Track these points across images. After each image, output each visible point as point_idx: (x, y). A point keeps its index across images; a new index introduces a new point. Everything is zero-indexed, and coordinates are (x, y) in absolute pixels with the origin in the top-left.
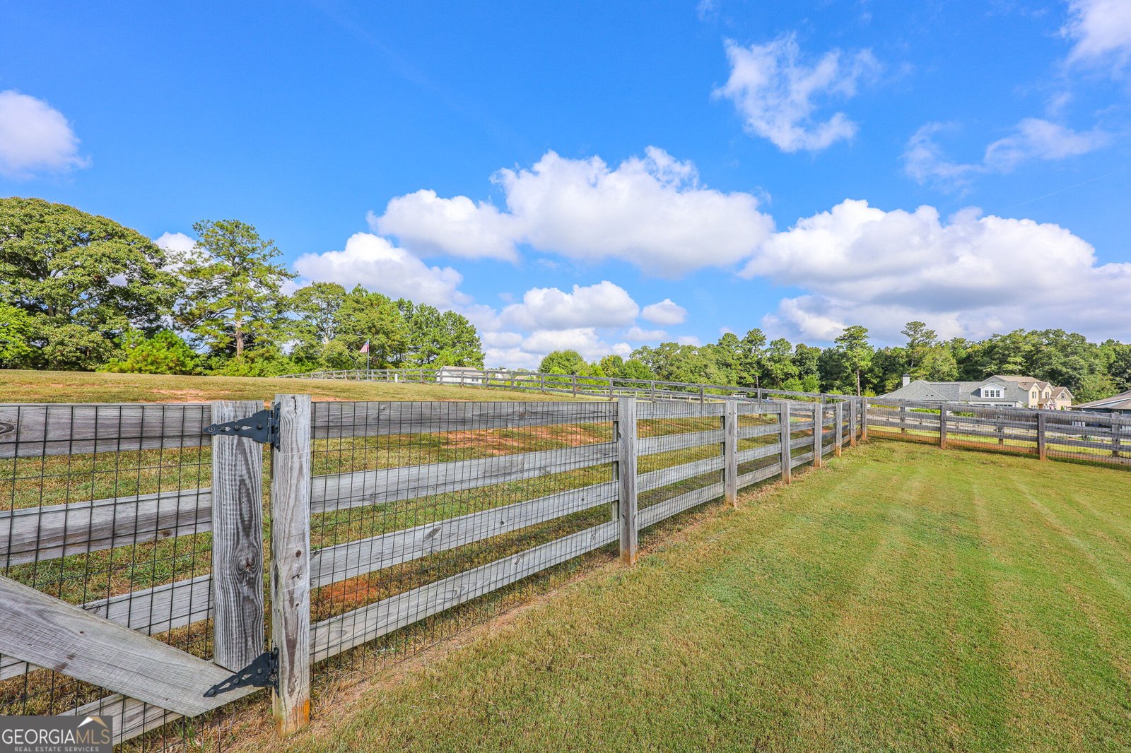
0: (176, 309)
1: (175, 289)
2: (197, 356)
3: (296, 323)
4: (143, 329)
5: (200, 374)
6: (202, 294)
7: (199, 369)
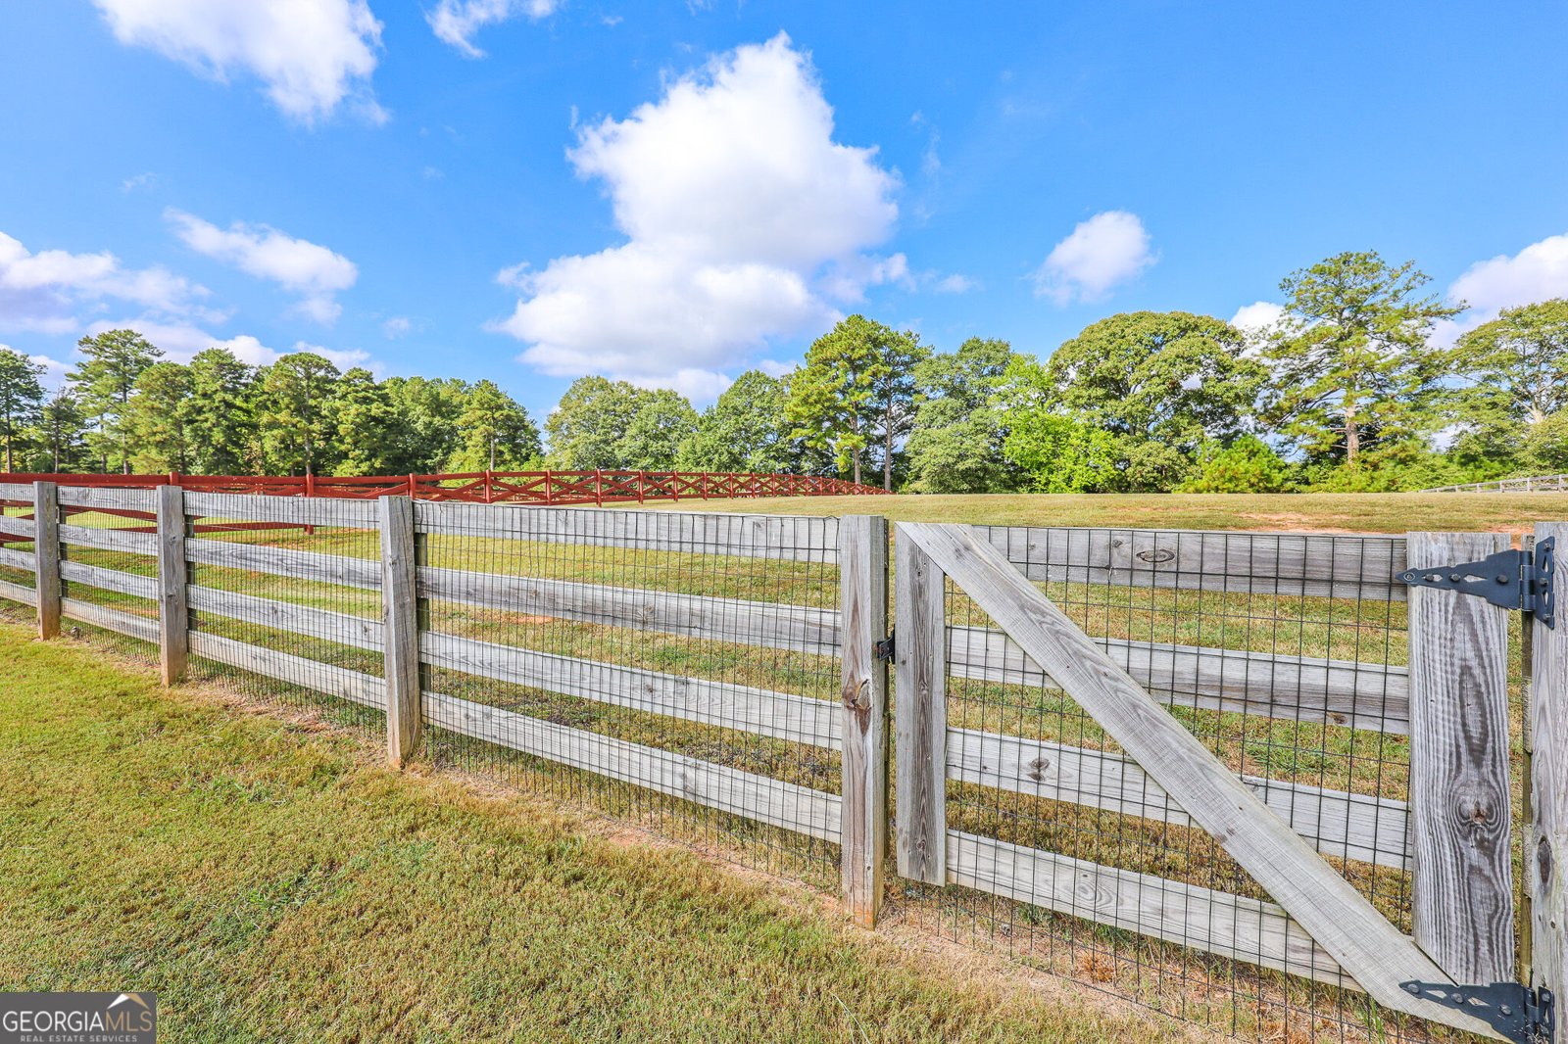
0: (1258, 405)
1: (1257, 379)
2: (1286, 466)
3: (1463, 394)
4: (1219, 437)
5: (1291, 491)
6: (1293, 378)
7: (1289, 485)
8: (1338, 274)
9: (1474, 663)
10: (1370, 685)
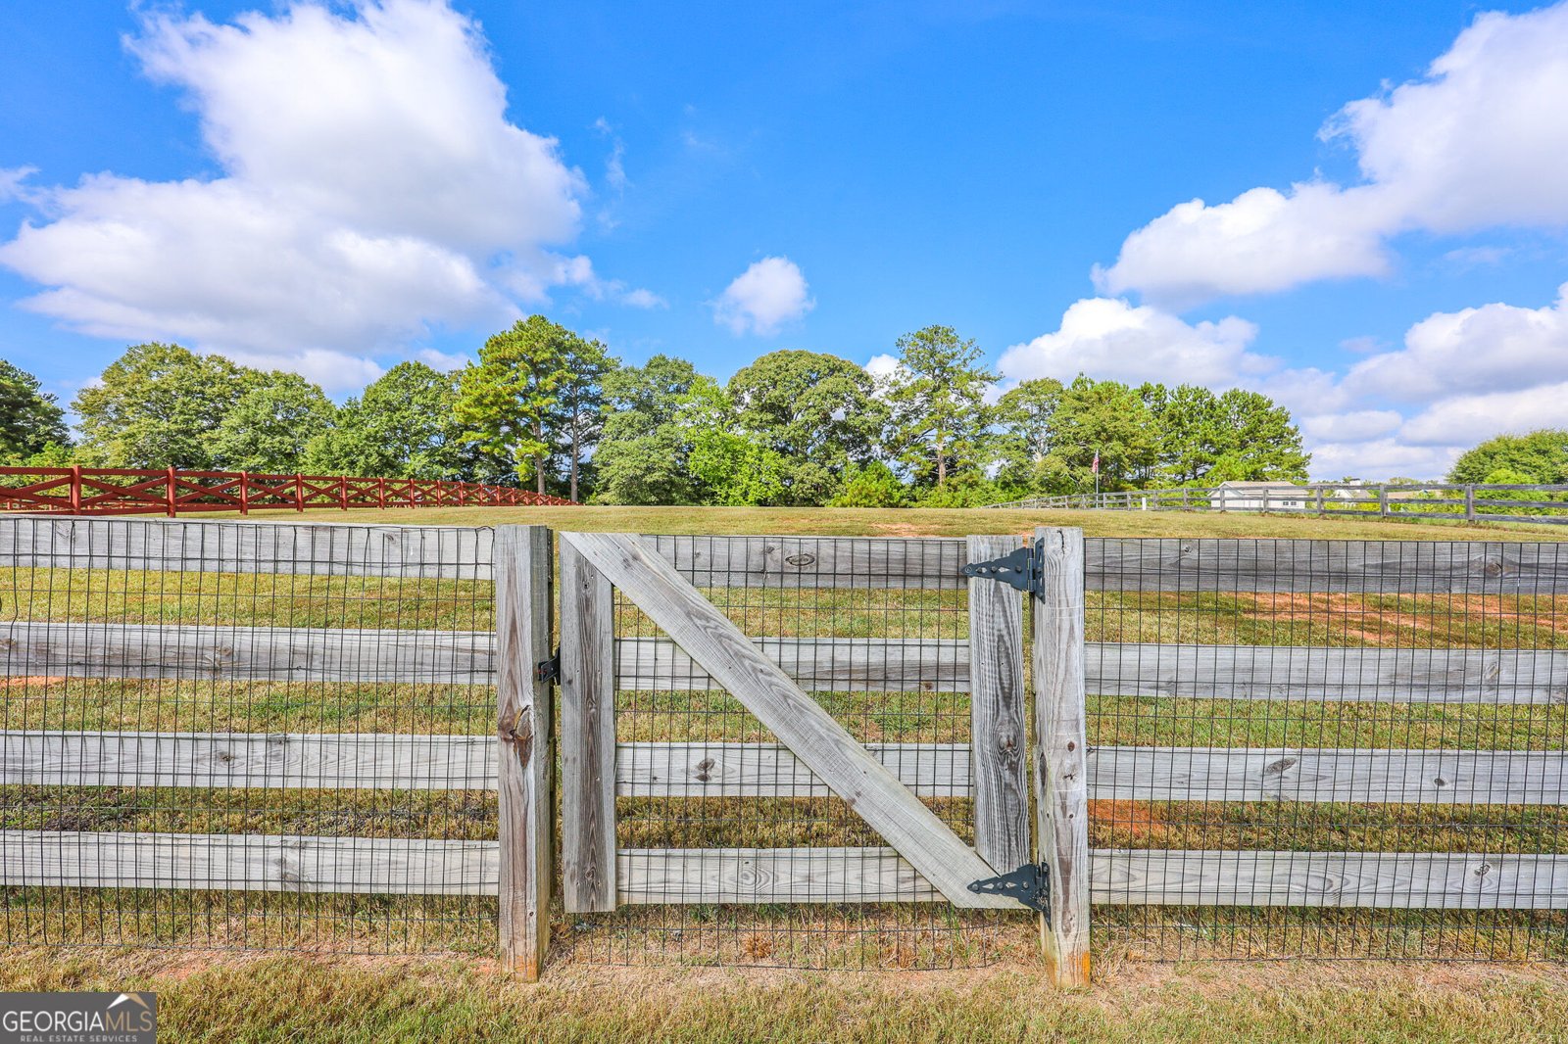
0: (883, 437)
1: (882, 416)
2: (903, 487)
3: (1002, 439)
4: (858, 461)
5: (905, 506)
6: (905, 418)
7: (904, 501)
8: (932, 341)
9: (1004, 632)
10: (947, 657)
